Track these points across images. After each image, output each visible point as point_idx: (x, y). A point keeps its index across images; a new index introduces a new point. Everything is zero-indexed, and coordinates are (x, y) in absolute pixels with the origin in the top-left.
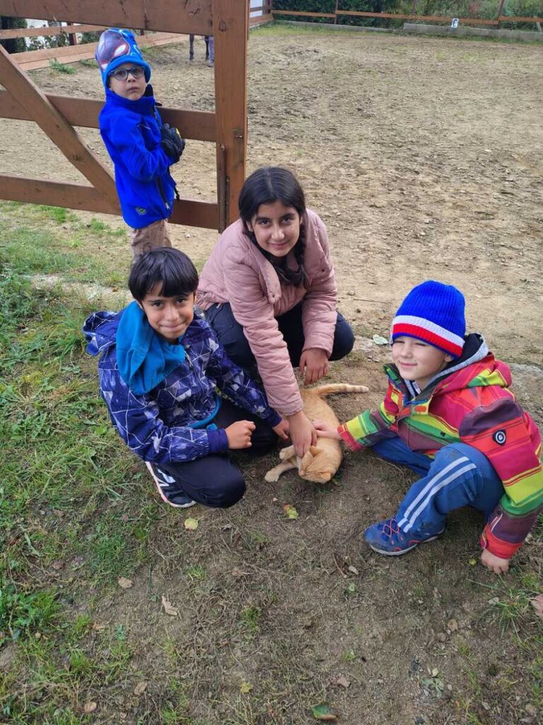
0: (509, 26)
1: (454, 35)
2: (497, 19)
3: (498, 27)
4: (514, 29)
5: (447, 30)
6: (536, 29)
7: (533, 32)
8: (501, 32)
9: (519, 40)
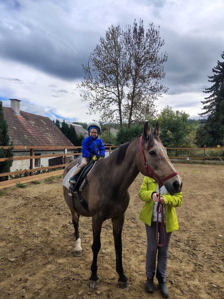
0: (209, 159)
1: (188, 162)
2: (204, 157)
3: (205, 159)
4: (211, 160)
5: (185, 161)
6: (220, 160)
7: (219, 161)
8: (207, 161)
9: (214, 164)
